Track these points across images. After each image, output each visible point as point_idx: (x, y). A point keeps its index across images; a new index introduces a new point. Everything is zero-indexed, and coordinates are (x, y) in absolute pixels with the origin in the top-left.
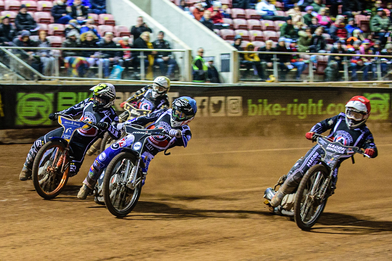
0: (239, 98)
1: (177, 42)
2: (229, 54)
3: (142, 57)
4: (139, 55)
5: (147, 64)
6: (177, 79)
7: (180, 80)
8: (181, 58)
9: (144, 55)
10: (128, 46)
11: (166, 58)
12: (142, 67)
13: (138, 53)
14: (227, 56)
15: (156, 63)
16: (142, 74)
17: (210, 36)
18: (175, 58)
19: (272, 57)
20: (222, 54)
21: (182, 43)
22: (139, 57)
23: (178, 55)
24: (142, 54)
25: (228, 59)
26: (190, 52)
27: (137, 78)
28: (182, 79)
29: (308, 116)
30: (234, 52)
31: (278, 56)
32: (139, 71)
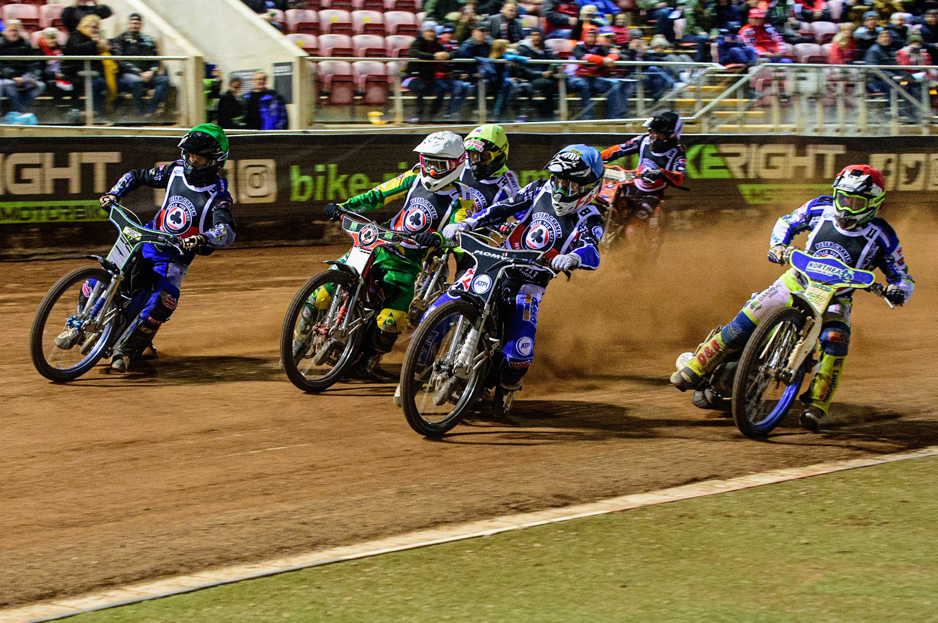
0: (270, 164)
1: (172, 40)
2: (290, 64)
3: (88, 73)
4: (82, 69)
6: (173, 122)
7: (179, 123)
8: (179, 74)
9: (93, 69)
11: (147, 74)
13: (80, 65)
14: (285, 69)
15: (123, 87)
17: (252, 24)
18: (166, 73)
20: (277, 65)
21: (182, 42)
22: (82, 73)
23: (173, 67)
24: (87, 66)
25: (288, 74)
26: (199, 60)
27: (80, 122)
28: (183, 121)
30: (302, 59)
32: (81, 106)
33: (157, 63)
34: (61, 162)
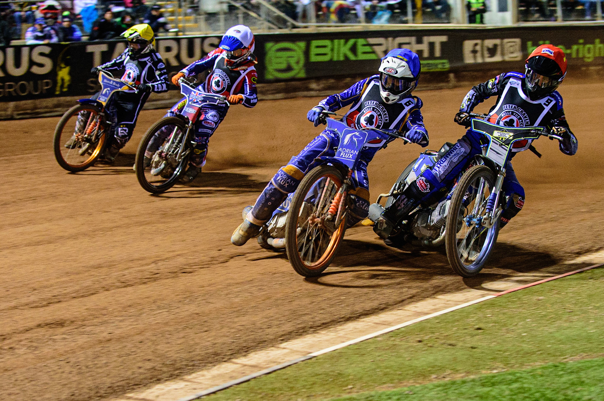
0: (518, 41)
5: (414, 7)
6: (450, 21)
7: (453, 23)
12: (409, 9)
16: (410, 17)
28: (455, 21)
29: (596, 58)
32: (406, 14)
34: (419, 41)
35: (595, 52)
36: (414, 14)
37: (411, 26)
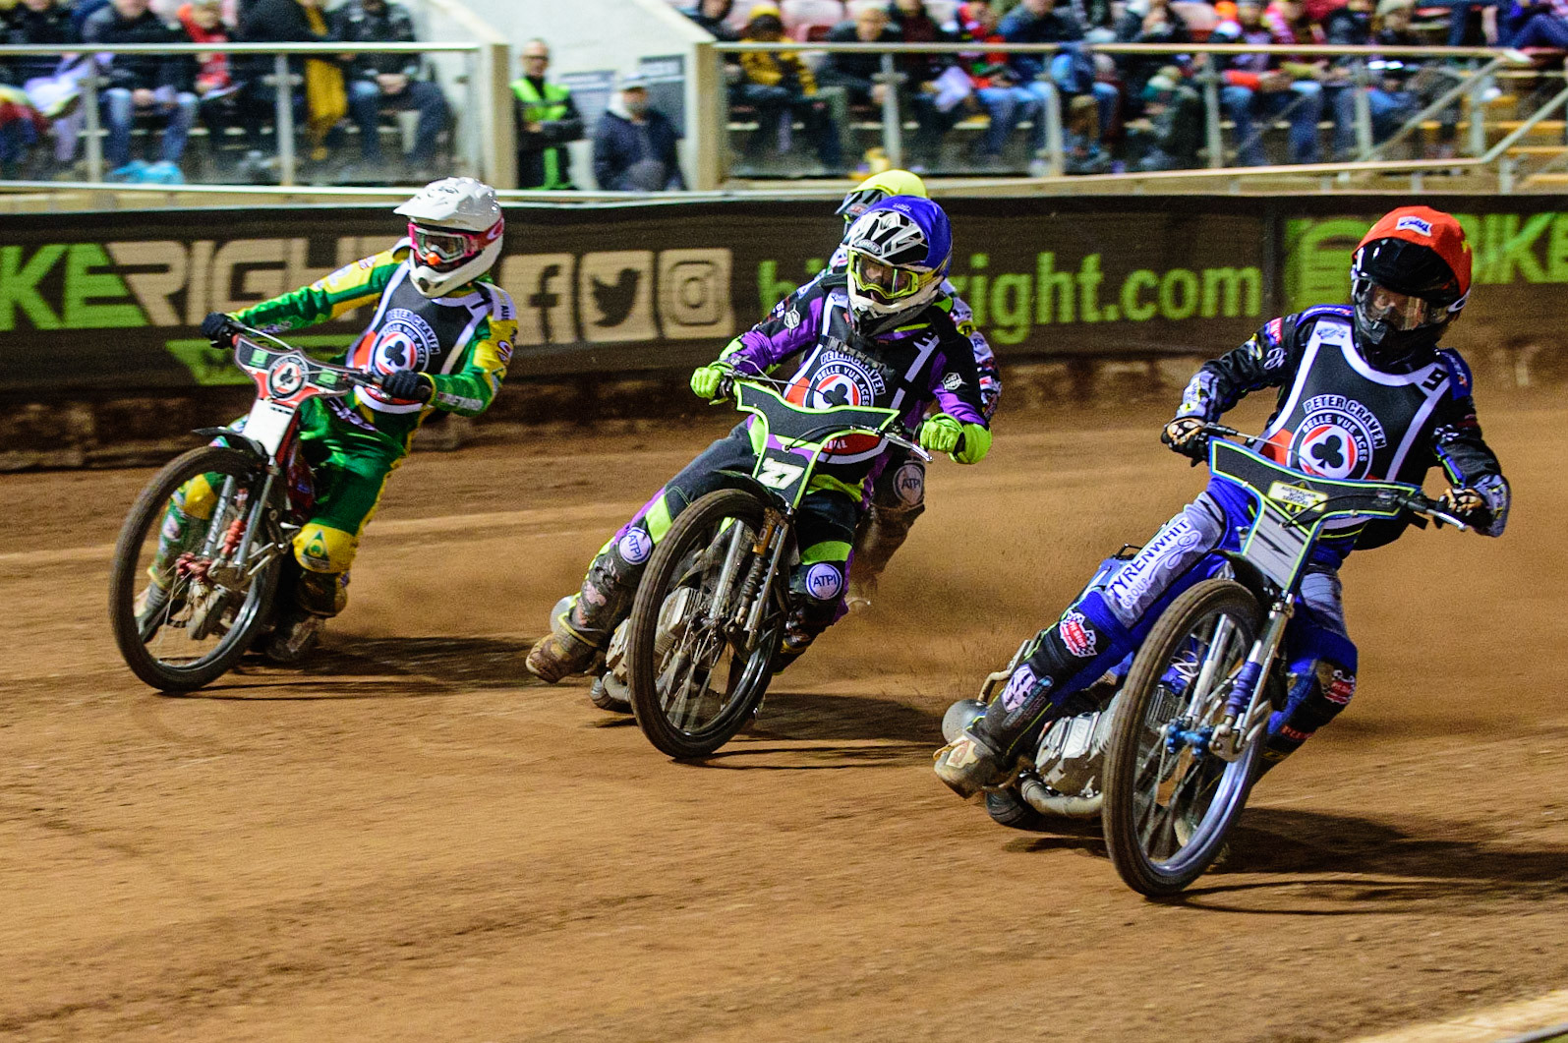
0: (720, 257)
1: (443, 11)
2: (679, 59)
3: (281, 79)
4: (272, 71)
5: (302, 112)
8: (463, 80)
9: (292, 71)
10: (218, 30)
11: (395, 81)
13: (267, 61)
14: (672, 67)
16: (286, 157)
18: (434, 79)
19: (879, 69)
20: (647, 60)
21: (463, 15)
22: (269, 80)
23: (449, 69)
24: (281, 65)
25: (677, 78)
26: (501, 52)
27: (264, 178)
29: (1035, 326)
30: (702, 48)
31: (901, 61)
32: (270, 145)
33: (413, 58)
35: (1034, 308)
36: (302, 144)
37: (289, 192)
